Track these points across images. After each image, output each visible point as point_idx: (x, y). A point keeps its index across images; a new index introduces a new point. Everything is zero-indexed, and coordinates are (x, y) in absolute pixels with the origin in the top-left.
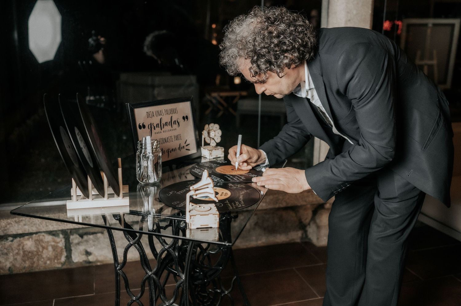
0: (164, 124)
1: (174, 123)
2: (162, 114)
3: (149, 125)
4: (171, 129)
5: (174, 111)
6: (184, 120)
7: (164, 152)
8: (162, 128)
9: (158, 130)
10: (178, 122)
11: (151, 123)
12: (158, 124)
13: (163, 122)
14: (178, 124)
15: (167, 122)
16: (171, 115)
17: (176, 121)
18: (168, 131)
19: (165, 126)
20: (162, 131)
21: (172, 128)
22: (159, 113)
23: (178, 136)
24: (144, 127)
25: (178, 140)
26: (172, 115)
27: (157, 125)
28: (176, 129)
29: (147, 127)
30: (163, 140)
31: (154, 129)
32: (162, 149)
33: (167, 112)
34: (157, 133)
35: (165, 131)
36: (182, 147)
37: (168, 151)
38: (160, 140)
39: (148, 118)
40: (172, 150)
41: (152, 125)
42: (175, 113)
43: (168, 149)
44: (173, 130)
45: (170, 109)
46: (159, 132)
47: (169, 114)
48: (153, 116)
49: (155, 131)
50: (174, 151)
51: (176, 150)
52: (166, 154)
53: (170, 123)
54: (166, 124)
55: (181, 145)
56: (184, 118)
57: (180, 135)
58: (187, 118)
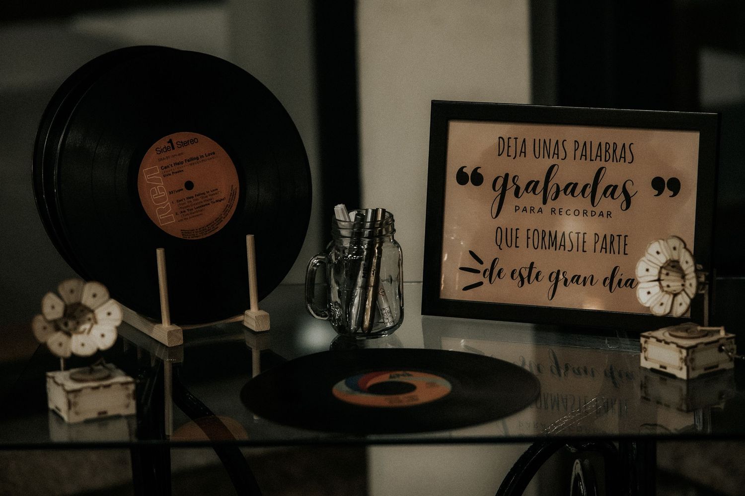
0: (562, 187)
1: (605, 193)
2: (562, 154)
3: (498, 177)
4: (590, 208)
5: (623, 154)
6: (656, 192)
7: (537, 278)
8: (549, 200)
9: (528, 199)
10: (625, 191)
11: (507, 175)
12: (537, 182)
13: (561, 178)
14: (622, 197)
15: (576, 184)
16: (598, 164)
17: (616, 187)
18: (572, 212)
19: (562, 193)
20: (547, 209)
21: (594, 209)
22: (545, 149)
23: (616, 238)
24: (477, 179)
25: (612, 251)
26: (603, 164)
27: (532, 186)
28: (609, 214)
29: (488, 182)
30: (543, 238)
31: (517, 194)
32: (532, 264)
33: (584, 151)
34: (525, 209)
35: (557, 211)
36: (620, 280)
37: (554, 275)
38: (531, 235)
39: (499, 155)
40: (576, 279)
41: (510, 183)
42: (622, 160)
43: (559, 271)
44: (598, 214)
45: (600, 144)
46: (532, 209)
47: (593, 157)
48: (523, 154)
49: (517, 202)
50: (584, 285)
51: (591, 284)
52: (545, 285)
53: (589, 190)
54: (571, 188)
55: (619, 273)
56: (658, 184)
57: (622, 238)
58: (675, 185)
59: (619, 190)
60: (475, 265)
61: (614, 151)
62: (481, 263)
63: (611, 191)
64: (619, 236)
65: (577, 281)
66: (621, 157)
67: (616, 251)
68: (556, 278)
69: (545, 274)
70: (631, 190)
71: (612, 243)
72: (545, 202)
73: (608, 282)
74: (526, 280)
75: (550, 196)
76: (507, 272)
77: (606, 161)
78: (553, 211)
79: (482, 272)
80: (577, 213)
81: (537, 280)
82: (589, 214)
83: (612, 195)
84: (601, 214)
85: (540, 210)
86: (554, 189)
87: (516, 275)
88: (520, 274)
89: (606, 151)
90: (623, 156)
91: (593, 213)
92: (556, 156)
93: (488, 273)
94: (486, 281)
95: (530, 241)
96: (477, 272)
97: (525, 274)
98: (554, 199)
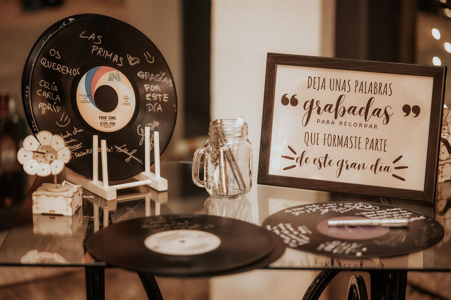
0: (347, 109)
1: (373, 113)
2: (347, 89)
3: (307, 102)
4: (364, 122)
6: (405, 114)
7: (329, 163)
8: (339, 116)
9: (325, 115)
10: (386, 112)
11: (313, 100)
12: (332, 105)
13: (346, 104)
14: (384, 116)
15: (356, 107)
16: (370, 96)
17: (380, 110)
18: (352, 124)
19: (346, 113)
20: (337, 121)
21: (366, 123)
22: (337, 85)
23: (380, 141)
24: (294, 102)
25: (377, 149)
26: (373, 95)
27: (328, 107)
28: (375, 126)
29: (301, 104)
30: (334, 140)
31: (318, 112)
32: (327, 155)
33: (361, 87)
34: (323, 122)
35: (343, 124)
36: (381, 167)
37: (340, 163)
38: (326, 138)
39: (308, 88)
40: (354, 165)
41: (315, 105)
42: (385, 93)
43: (343, 160)
44: (368, 126)
45: (371, 83)
46: (328, 122)
47: (367, 91)
48: (323, 88)
49: (318, 117)
50: (359, 169)
51: (363, 169)
52: (335, 168)
53: (363, 111)
54: (352, 110)
55: (381, 163)
56: (406, 109)
57: (383, 141)
58: (417, 110)
59: (382, 112)
60: (291, 155)
61: (380, 88)
62: (295, 153)
63: (377, 112)
64: (381, 140)
65: (354, 167)
66: (384, 92)
67: (379, 149)
68: (342, 164)
69: (334, 162)
70: (389, 112)
71: (377, 144)
72: (336, 118)
73: (373, 168)
74: (323, 165)
75: (339, 114)
76: (311, 160)
77: (374, 94)
78: (341, 123)
79: (295, 159)
80: (355, 125)
81: (330, 165)
82: (363, 125)
83: (378, 114)
84: (371, 126)
85: (333, 123)
86: (342, 110)
87: (317, 161)
88: (319, 161)
89: (375, 88)
90: (385, 91)
91: (366, 126)
92: (343, 90)
93: (299, 160)
94: (298, 164)
95: (326, 141)
96: (293, 159)
97: (322, 161)
98: (342, 116)
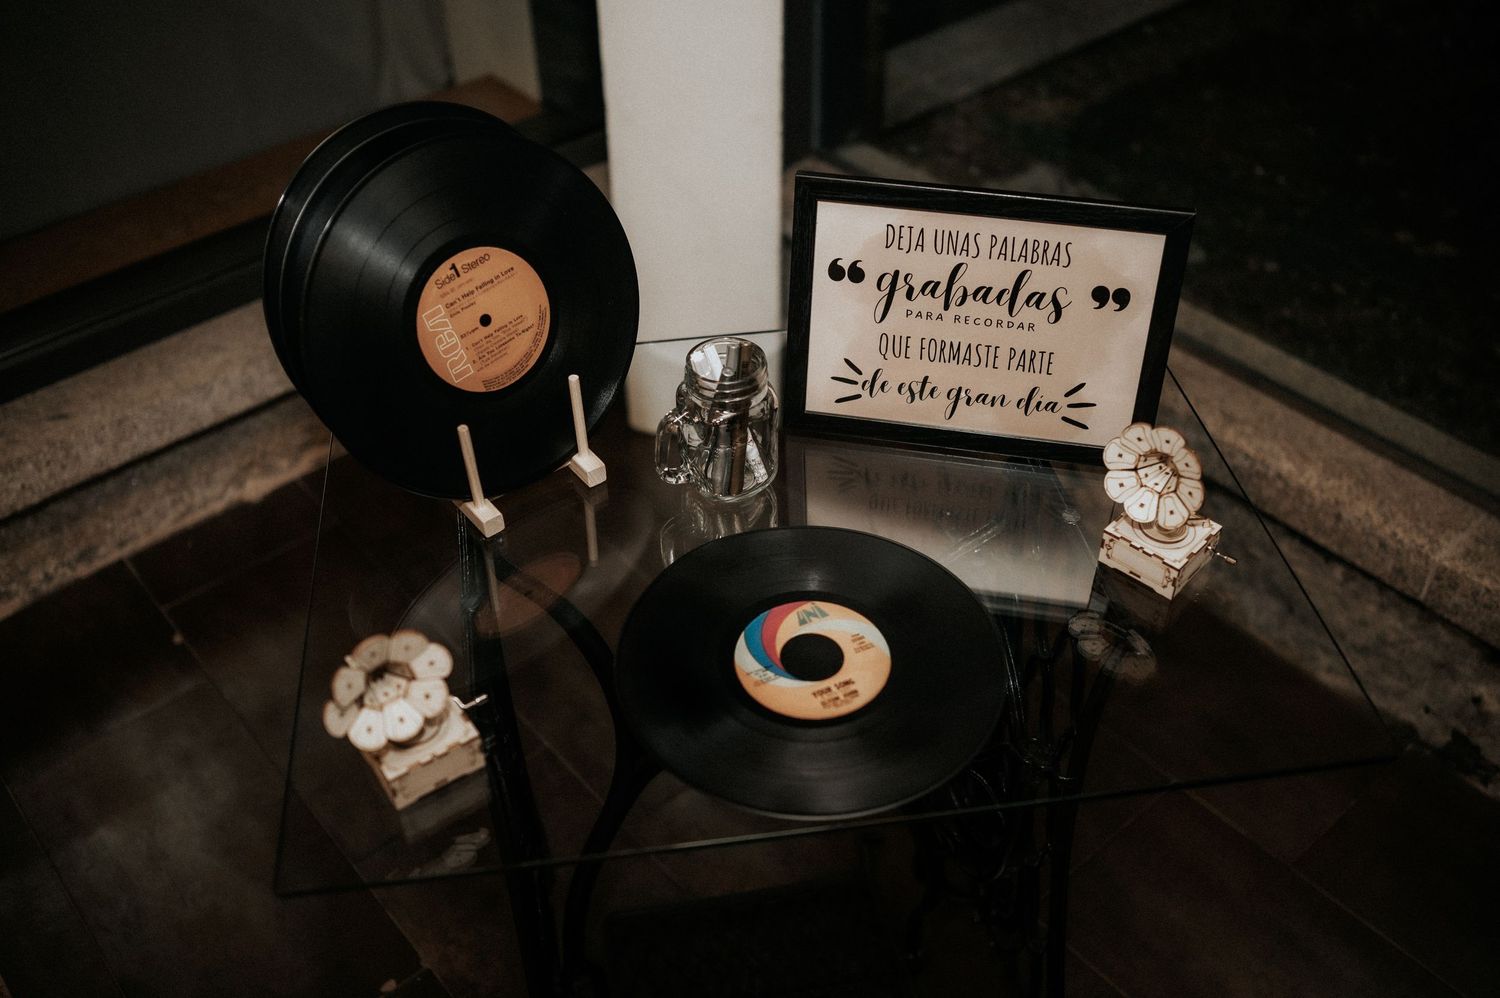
0: (970, 291)
1: (1028, 302)
2: (973, 251)
3: (884, 274)
4: (1006, 318)
5: (1056, 255)
6: (1097, 304)
7: (932, 393)
8: (952, 305)
9: (923, 303)
10: (1055, 300)
11: (897, 273)
12: (938, 284)
13: (969, 280)
14: (1051, 308)
15: (990, 289)
16: (1022, 266)
17: (1043, 295)
18: (982, 322)
19: (970, 299)
20: (949, 315)
21: (1010, 319)
22: (950, 242)
23: (1039, 356)
24: (856, 274)
25: (1031, 369)
26: (1028, 266)
27: (930, 287)
28: (1031, 327)
29: (871, 278)
30: (942, 350)
31: (909, 295)
32: (926, 378)
33: (1004, 249)
34: (919, 315)
35: (962, 320)
36: (1039, 403)
37: (954, 393)
38: (926, 345)
39: (887, 247)
40: (982, 398)
41: (901, 282)
42: (1055, 262)
43: (960, 389)
44: (1016, 326)
45: (1026, 241)
46: (929, 315)
47: (1016, 257)
48: (919, 248)
49: (909, 305)
50: (992, 405)
51: (1002, 404)
52: (942, 403)
53: (1006, 297)
54: (983, 293)
55: (1040, 394)
56: (1100, 295)
57: (1046, 356)
58: (1122, 298)
59: (1048, 299)
60: (851, 375)
61: (1045, 251)
62: (860, 373)
63: (1036, 299)
64: (1043, 353)
65: (983, 401)
66: (1053, 259)
67: (1037, 370)
68: (956, 396)
69: (942, 391)
70: (1062, 300)
71: (1032, 360)
72: (946, 307)
73: (1023, 404)
74: (917, 396)
75: (954, 302)
76: (893, 386)
77: (1032, 262)
78: (957, 319)
79: (860, 384)
80: (988, 323)
81: (932, 396)
82: (1005, 324)
83: (1038, 304)
84: (1021, 326)
85: (940, 317)
86: (960, 293)
87: (905, 389)
88: (910, 389)
89: (1034, 251)
90: (1056, 257)
91: (1011, 325)
92: (964, 253)
93: (868, 385)
94: (865, 394)
95: (925, 352)
96: (856, 383)
97: (916, 389)
98: (960, 305)
